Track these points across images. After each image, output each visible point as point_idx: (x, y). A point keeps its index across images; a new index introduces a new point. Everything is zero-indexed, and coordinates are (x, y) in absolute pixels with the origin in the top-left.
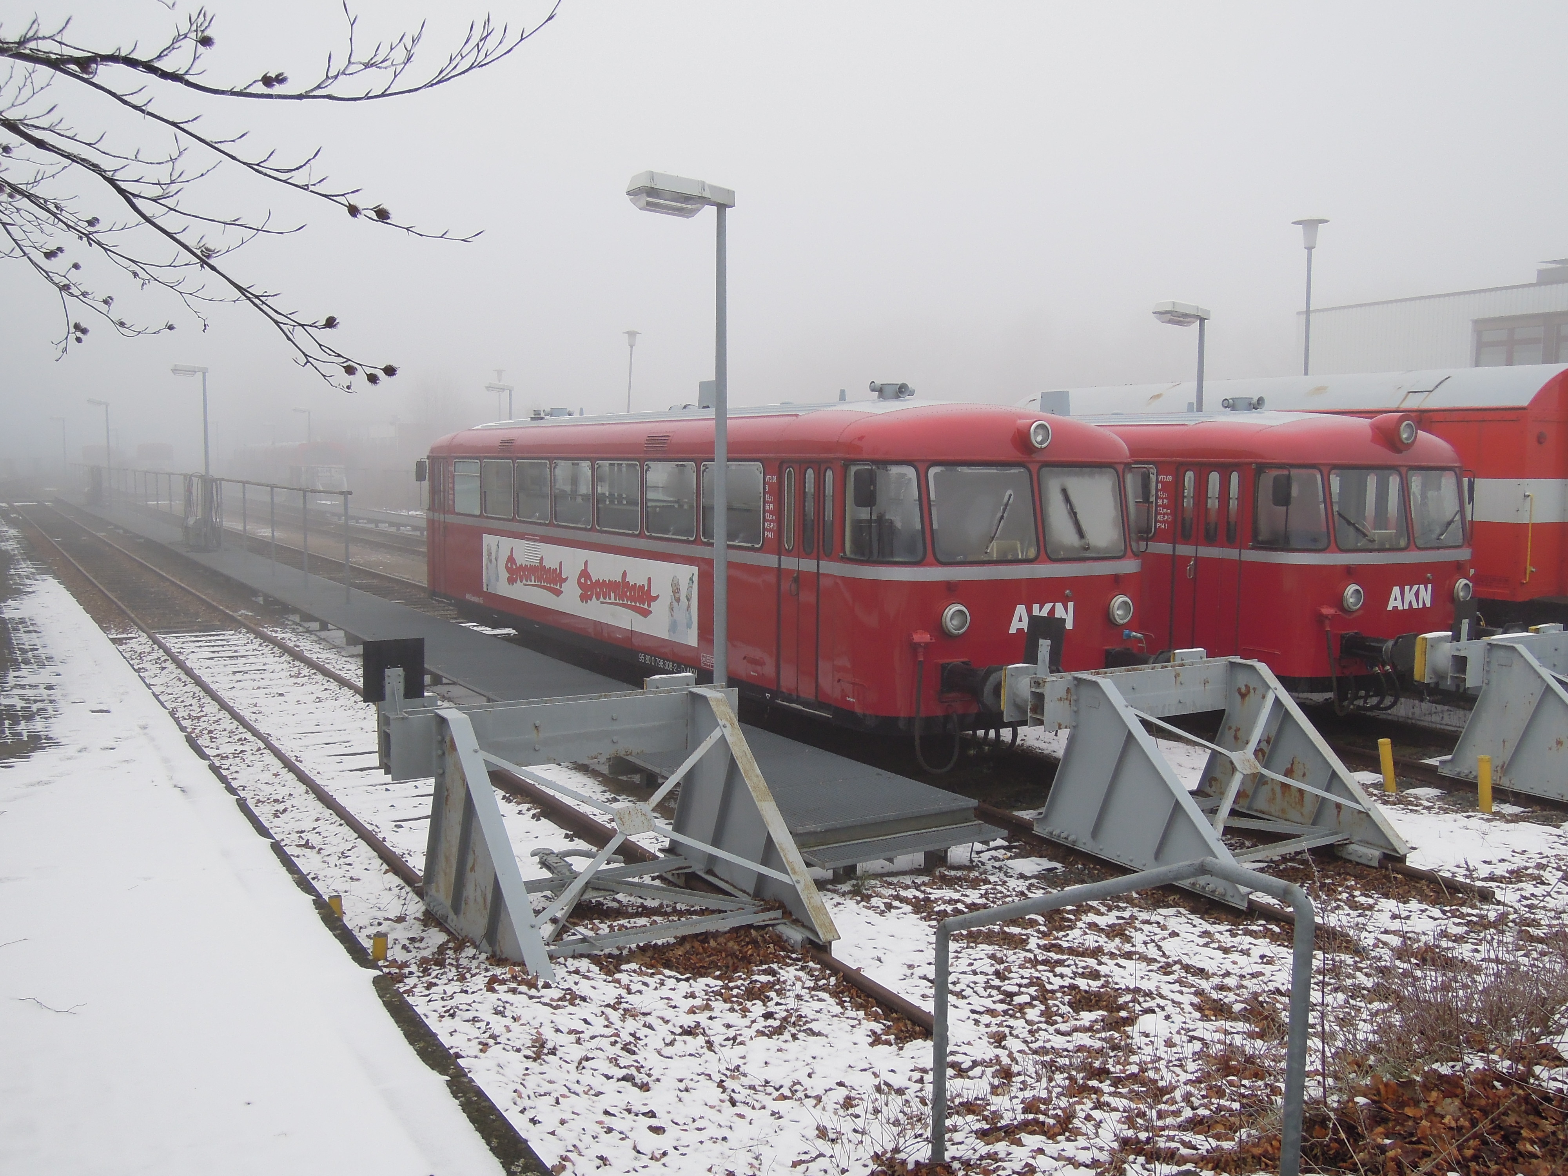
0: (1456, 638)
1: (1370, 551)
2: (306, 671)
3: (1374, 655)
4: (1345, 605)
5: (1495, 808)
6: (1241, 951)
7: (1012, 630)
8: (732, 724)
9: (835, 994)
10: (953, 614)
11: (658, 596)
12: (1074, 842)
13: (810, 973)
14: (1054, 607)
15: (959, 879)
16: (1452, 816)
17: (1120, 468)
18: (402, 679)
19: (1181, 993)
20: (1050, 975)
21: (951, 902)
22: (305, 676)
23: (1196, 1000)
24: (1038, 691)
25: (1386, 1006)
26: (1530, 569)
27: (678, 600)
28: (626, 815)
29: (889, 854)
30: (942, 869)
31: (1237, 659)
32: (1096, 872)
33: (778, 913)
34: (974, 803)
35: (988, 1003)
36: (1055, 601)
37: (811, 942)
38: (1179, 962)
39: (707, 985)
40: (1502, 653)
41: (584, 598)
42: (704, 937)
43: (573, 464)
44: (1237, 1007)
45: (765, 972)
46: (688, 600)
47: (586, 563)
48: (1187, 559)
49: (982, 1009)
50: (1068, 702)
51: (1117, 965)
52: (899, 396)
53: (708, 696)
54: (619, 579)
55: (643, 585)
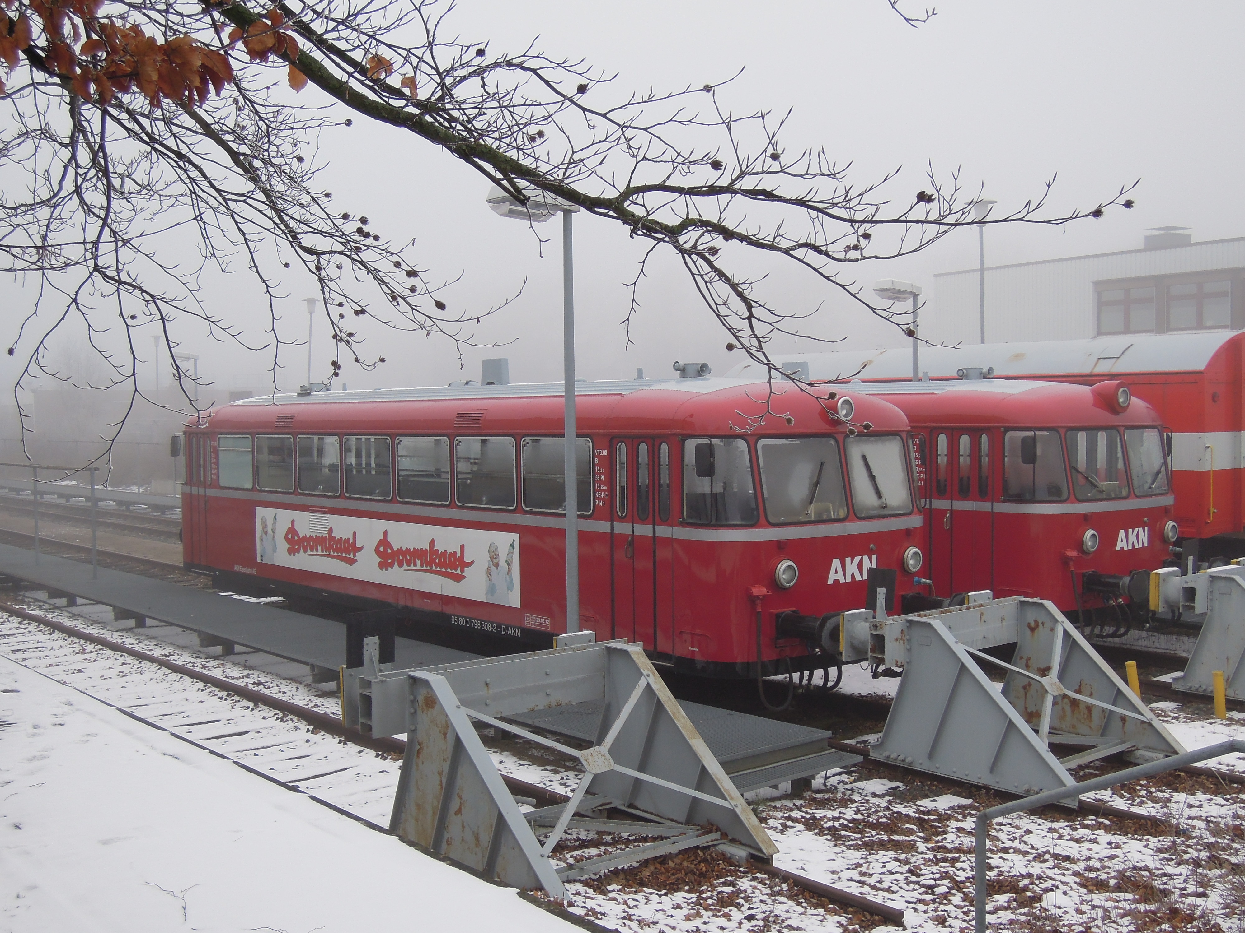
0: (1184, 573)
1: (1101, 500)
2: (90, 647)
3: (1113, 589)
4: (1085, 548)
5: (1228, 715)
6: (1090, 840)
7: (830, 581)
8: (653, 673)
9: (790, 898)
10: (785, 570)
11: (472, 562)
12: (911, 764)
13: (762, 882)
14: (861, 560)
15: (828, 800)
16: (1198, 724)
17: (904, 435)
18: (377, 646)
19: (1064, 875)
20: (954, 869)
21: (834, 819)
22: (91, 652)
23: (1077, 880)
24: (877, 633)
25: (1223, 872)
26: (1213, 510)
27: (497, 565)
28: (590, 757)
29: (773, 782)
30: (809, 793)
31: (1022, 598)
32: (934, 787)
33: (716, 835)
34: (828, 734)
35: (916, 894)
36: (862, 555)
37: (752, 856)
38: (1047, 852)
39: (684, 898)
40: (1222, 584)
41: (383, 565)
42: (663, 860)
44: (1112, 882)
45: (725, 884)
46: (509, 564)
47: (385, 533)
48: (944, 512)
49: (915, 900)
50: (902, 642)
51: (1001, 858)
52: (700, 376)
53: (629, 650)
54: (426, 547)
55: (455, 552)
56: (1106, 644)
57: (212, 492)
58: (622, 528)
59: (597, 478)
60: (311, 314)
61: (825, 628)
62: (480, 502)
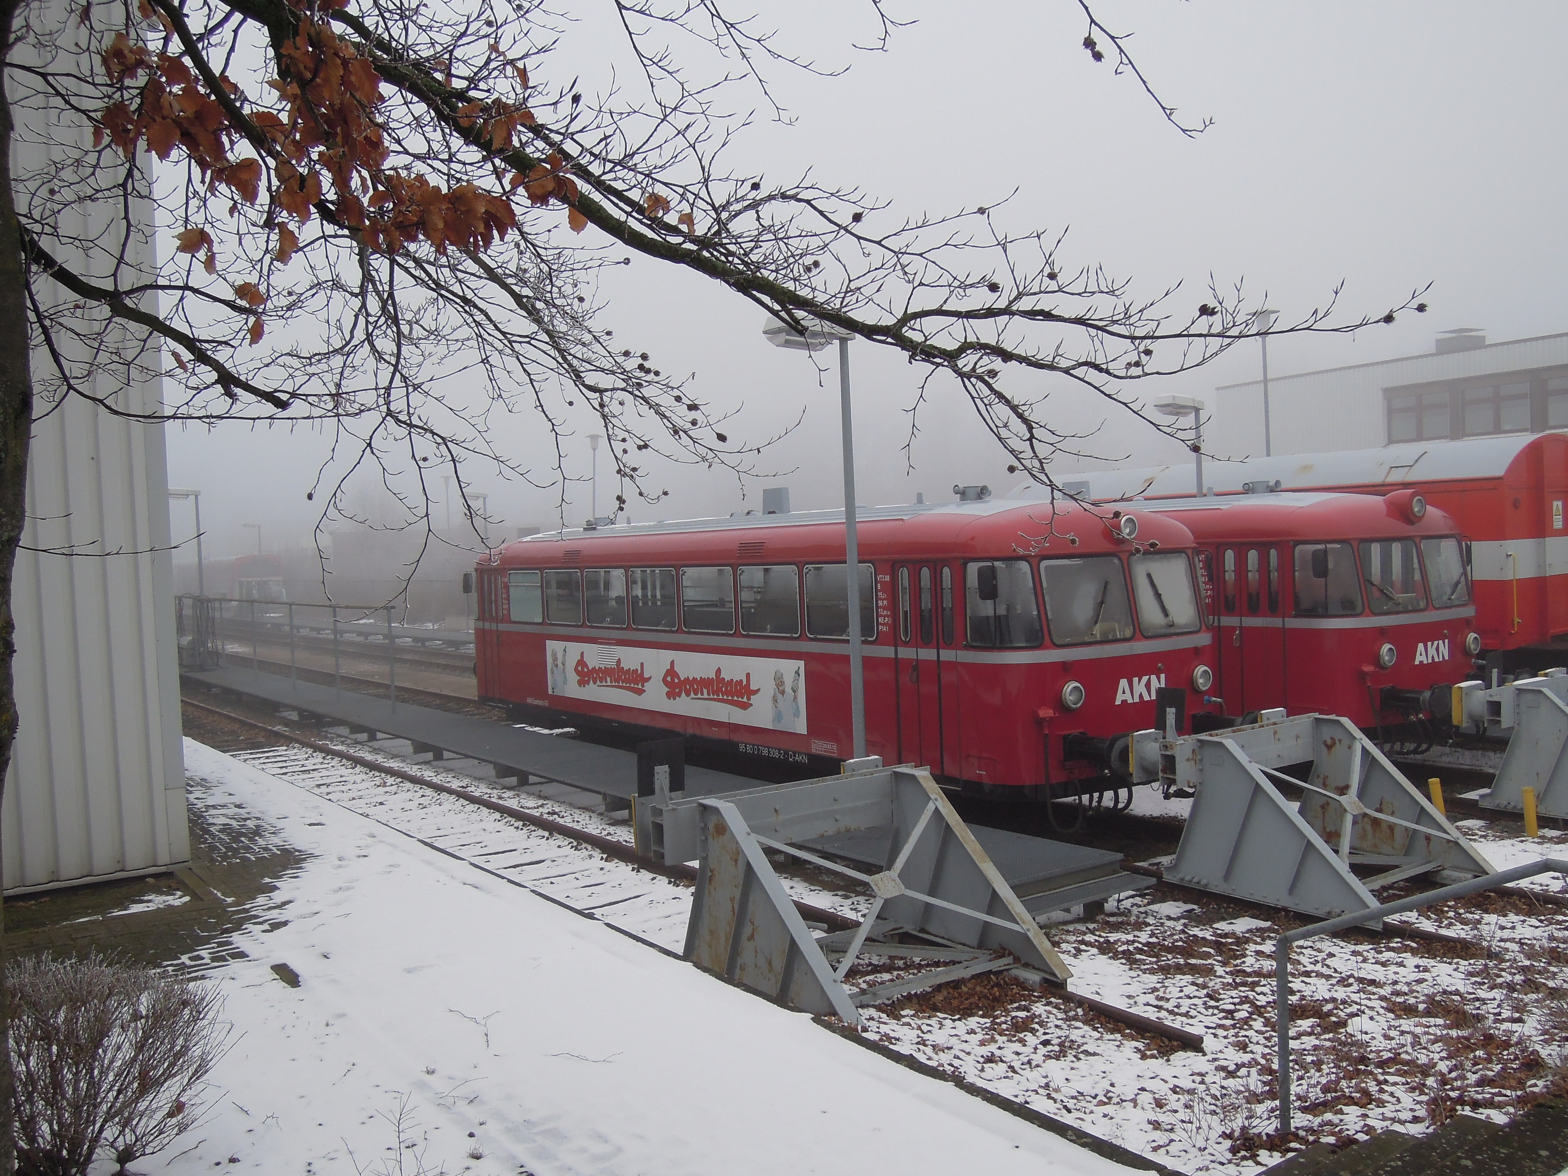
0: (1489, 686)
1: (1397, 613)
2: (390, 780)
3: (1414, 705)
4: (1382, 662)
5: (1540, 833)
6: (1396, 964)
7: (1118, 702)
8: (941, 798)
9: (1085, 1023)
10: (1071, 691)
11: (759, 690)
12: (1206, 885)
13: (1057, 1007)
14: (1149, 679)
15: (1122, 923)
16: (1508, 842)
17: (1190, 552)
18: (667, 775)
19: (1370, 999)
20: (1254, 994)
21: (1128, 942)
22: (392, 785)
23: (1384, 1004)
24: (1168, 753)
25: (1540, 996)
26: (1517, 620)
27: (783, 693)
28: (880, 882)
29: (1064, 906)
30: (1102, 916)
31: (1317, 715)
32: (1231, 910)
33: (1009, 960)
34: (1120, 856)
35: (1215, 1019)
36: (1149, 674)
37: (1046, 980)
38: (1352, 976)
39: (978, 1023)
40: (1529, 696)
41: (671, 695)
42: (956, 984)
44: (1421, 1007)
45: (1018, 1009)
46: (794, 691)
47: (672, 663)
48: (1233, 629)
49: (1214, 1025)
50: (1193, 762)
51: (1303, 982)
52: (981, 499)
53: (916, 774)
54: (712, 675)
55: (741, 681)
56: (1407, 761)
57: (503, 627)
58: (906, 653)
59: (880, 603)
60: (594, 450)
61: (1114, 749)
62: (765, 630)
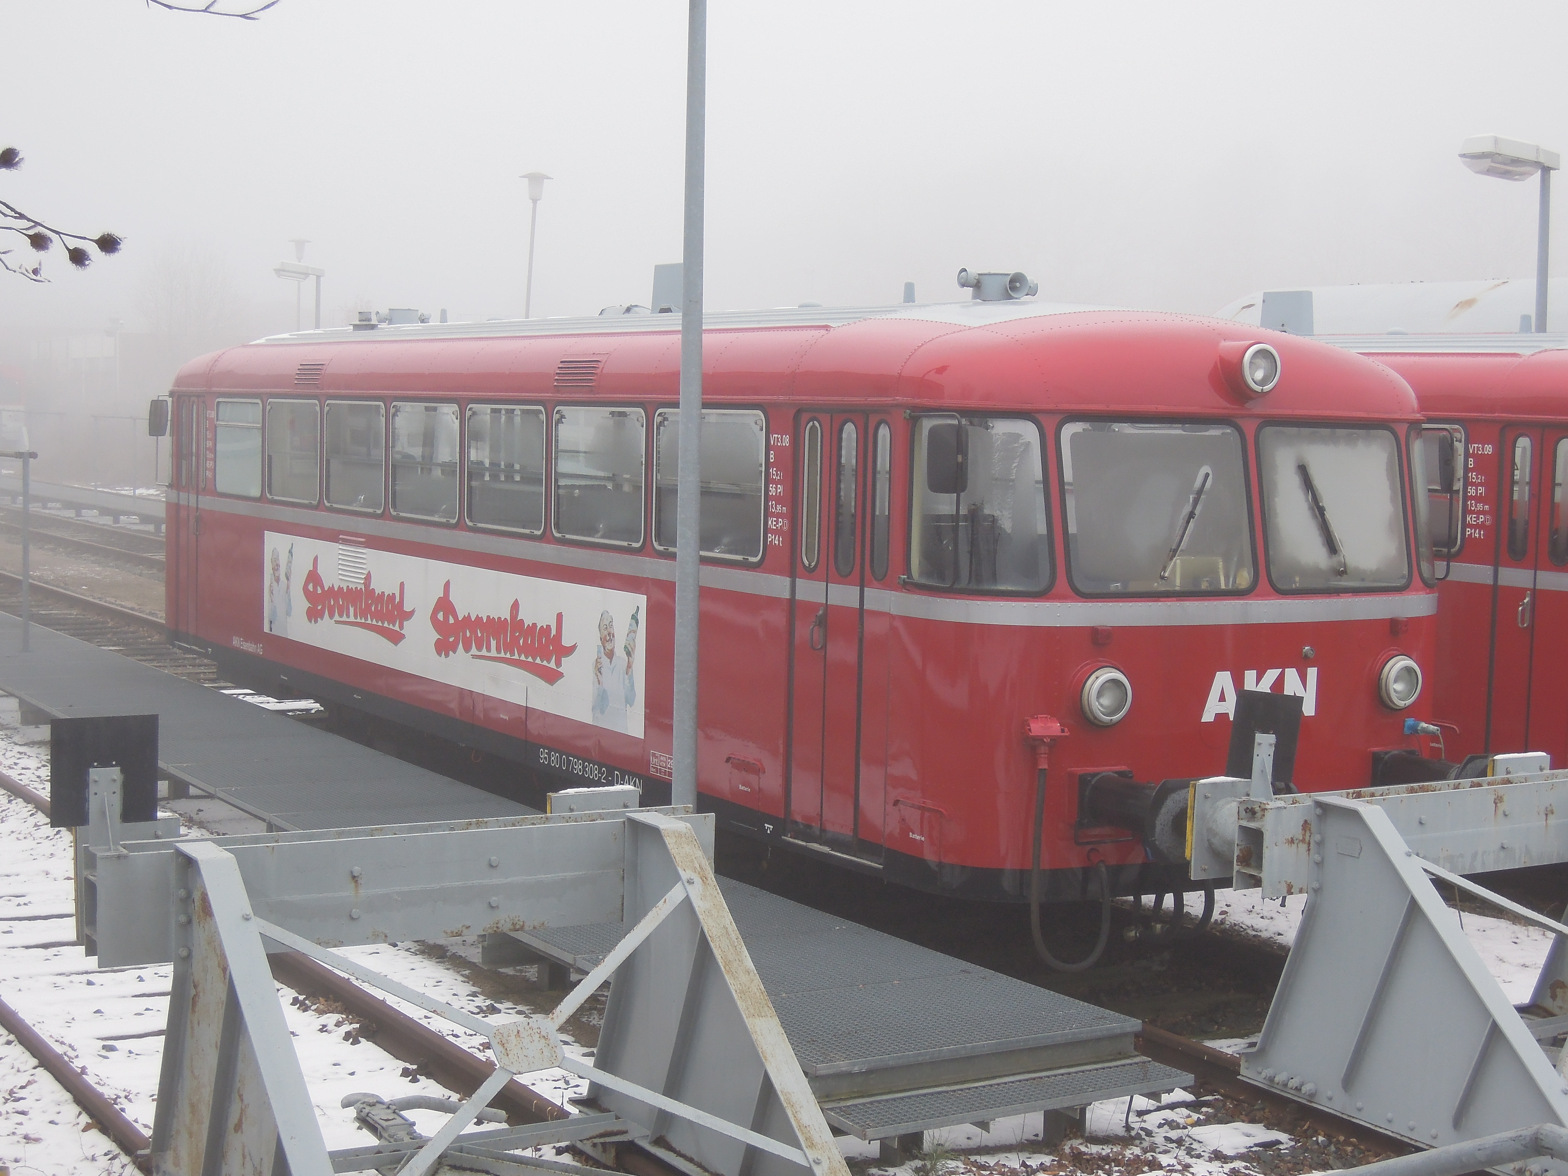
7: (1208, 717)
8: (704, 879)
10: (1102, 688)
11: (574, 647)
12: (1312, 1096)
14: (1282, 676)
15: (1106, 1159)
17: (1402, 429)
18: (118, 787)
24: (1252, 825)
27: (610, 655)
28: (513, 1037)
29: (980, 1115)
30: (1076, 1143)
32: (1349, 1149)
34: (1134, 1024)
36: (1284, 666)
41: (443, 647)
43: (427, 409)
46: (629, 654)
47: (447, 585)
48: (1519, 593)
50: (1306, 846)
52: (1010, 297)
53: (661, 827)
54: (506, 615)
55: (549, 627)
57: (207, 503)
58: (810, 591)
59: (772, 492)
60: (535, 201)
61: (1164, 810)
62: (592, 531)
